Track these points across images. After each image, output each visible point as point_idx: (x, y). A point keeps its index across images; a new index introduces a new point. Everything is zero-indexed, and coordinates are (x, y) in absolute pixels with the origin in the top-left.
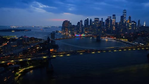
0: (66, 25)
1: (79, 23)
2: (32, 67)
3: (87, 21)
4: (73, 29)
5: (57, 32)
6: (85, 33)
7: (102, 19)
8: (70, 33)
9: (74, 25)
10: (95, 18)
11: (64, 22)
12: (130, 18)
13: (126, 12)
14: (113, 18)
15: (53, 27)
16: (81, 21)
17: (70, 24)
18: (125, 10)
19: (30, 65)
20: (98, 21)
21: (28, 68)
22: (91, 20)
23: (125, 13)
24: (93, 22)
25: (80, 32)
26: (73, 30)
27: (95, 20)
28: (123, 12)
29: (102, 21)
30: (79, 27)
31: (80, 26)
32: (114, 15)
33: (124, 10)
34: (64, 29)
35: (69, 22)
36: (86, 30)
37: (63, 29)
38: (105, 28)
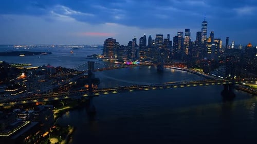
0: (110, 45)
1: (130, 42)
2: (68, 107)
3: (143, 39)
4: (121, 53)
5: (95, 56)
6: (141, 59)
7: (168, 35)
8: (117, 58)
9: (122, 46)
10: (157, 35)
11: (107, 40)
12: (212, 34)
13: (206, 25)
14: (186, 34)
15: (87, 47)
16: (135, 40)
17: (116, 45)
18: (206, 22)
19: (66, 105)
20: (162, 39)
21: (64, 109)
22: (150, 38)
23: (205, 27)
24: (153, 40)
25: (133, 57)
26: (121, 55)
27: (156, 38)
28: (202, 25)
29: (168, 39)
30: (130, 50)
31: (132, 48)
32: (187, 30)
33: (203, 22)
34: (107, 52)
35: (115, 40)
36: (142, 54)
37: (105, 52)
38: (172, 50)
